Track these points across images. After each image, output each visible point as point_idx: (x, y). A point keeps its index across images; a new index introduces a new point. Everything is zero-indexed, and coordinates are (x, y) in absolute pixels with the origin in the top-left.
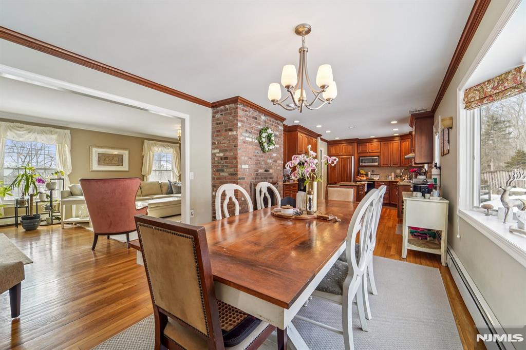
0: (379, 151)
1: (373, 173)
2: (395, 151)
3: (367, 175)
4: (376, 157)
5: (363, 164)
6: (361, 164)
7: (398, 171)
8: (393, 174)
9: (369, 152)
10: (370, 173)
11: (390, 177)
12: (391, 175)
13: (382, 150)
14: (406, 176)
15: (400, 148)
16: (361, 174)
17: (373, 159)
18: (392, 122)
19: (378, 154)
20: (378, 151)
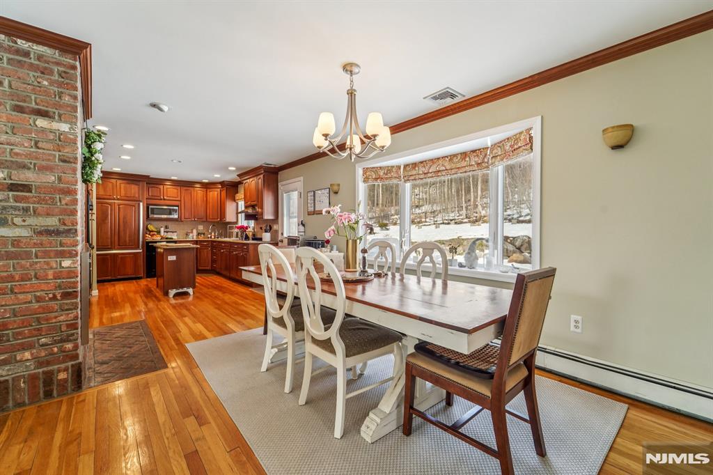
0: (179, 199)
1: (168, 230)
2: (199, 202)
3: (159, 232)
4: (175, 208)
5: (155, 216)
6: (151, 216)
7: (201, 228)
8: (195, 231)
9: (164, 199)
10: (162, 230)
11: (191, 235)
12: (192, 232)
13: (182, 198)
14: (213, 234)
15: (205, 199)
16: (150, 231)
17: (170, 209)
18: (230, 168)
19: (177, 203)
20: (177, 199)
